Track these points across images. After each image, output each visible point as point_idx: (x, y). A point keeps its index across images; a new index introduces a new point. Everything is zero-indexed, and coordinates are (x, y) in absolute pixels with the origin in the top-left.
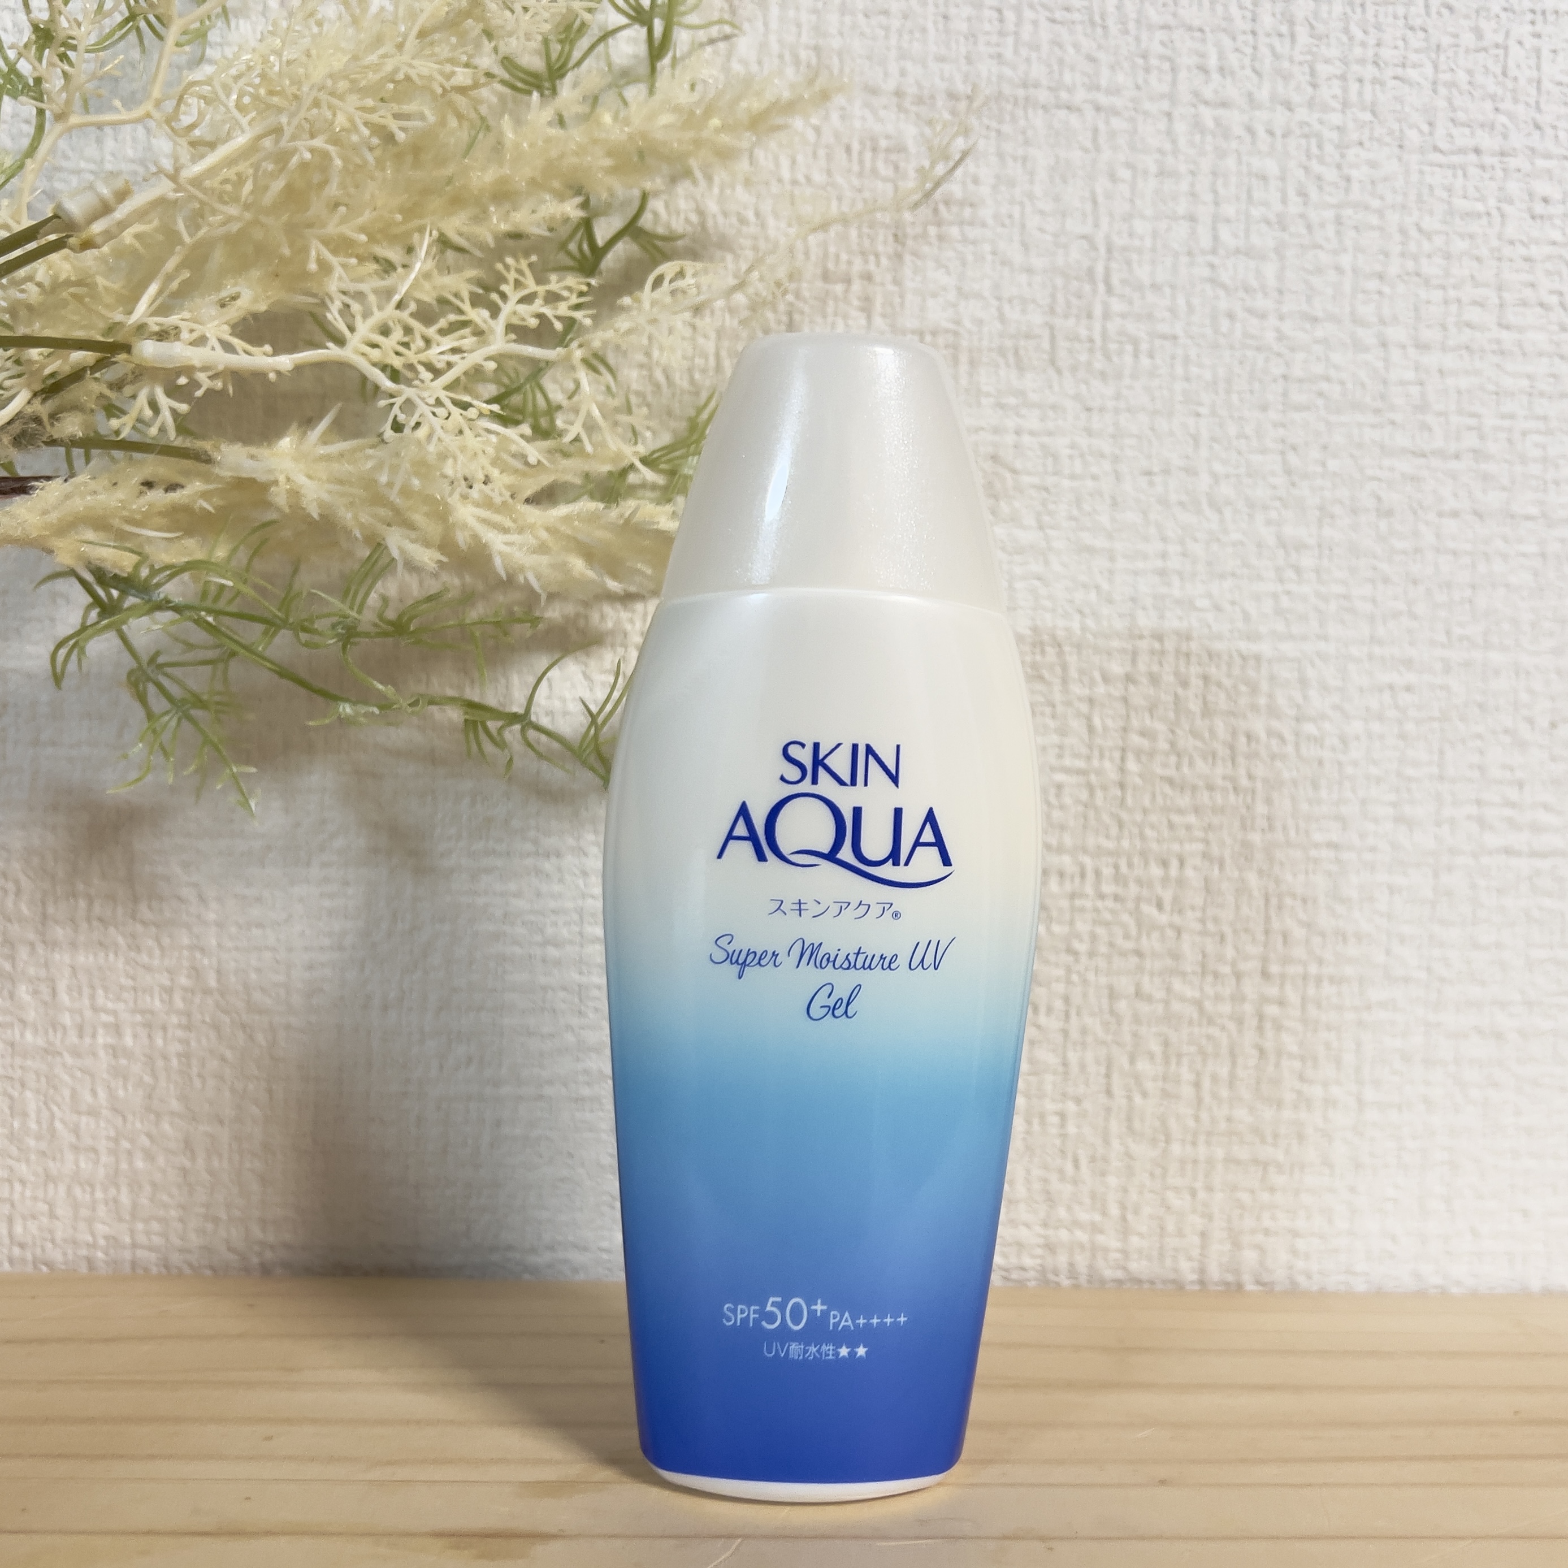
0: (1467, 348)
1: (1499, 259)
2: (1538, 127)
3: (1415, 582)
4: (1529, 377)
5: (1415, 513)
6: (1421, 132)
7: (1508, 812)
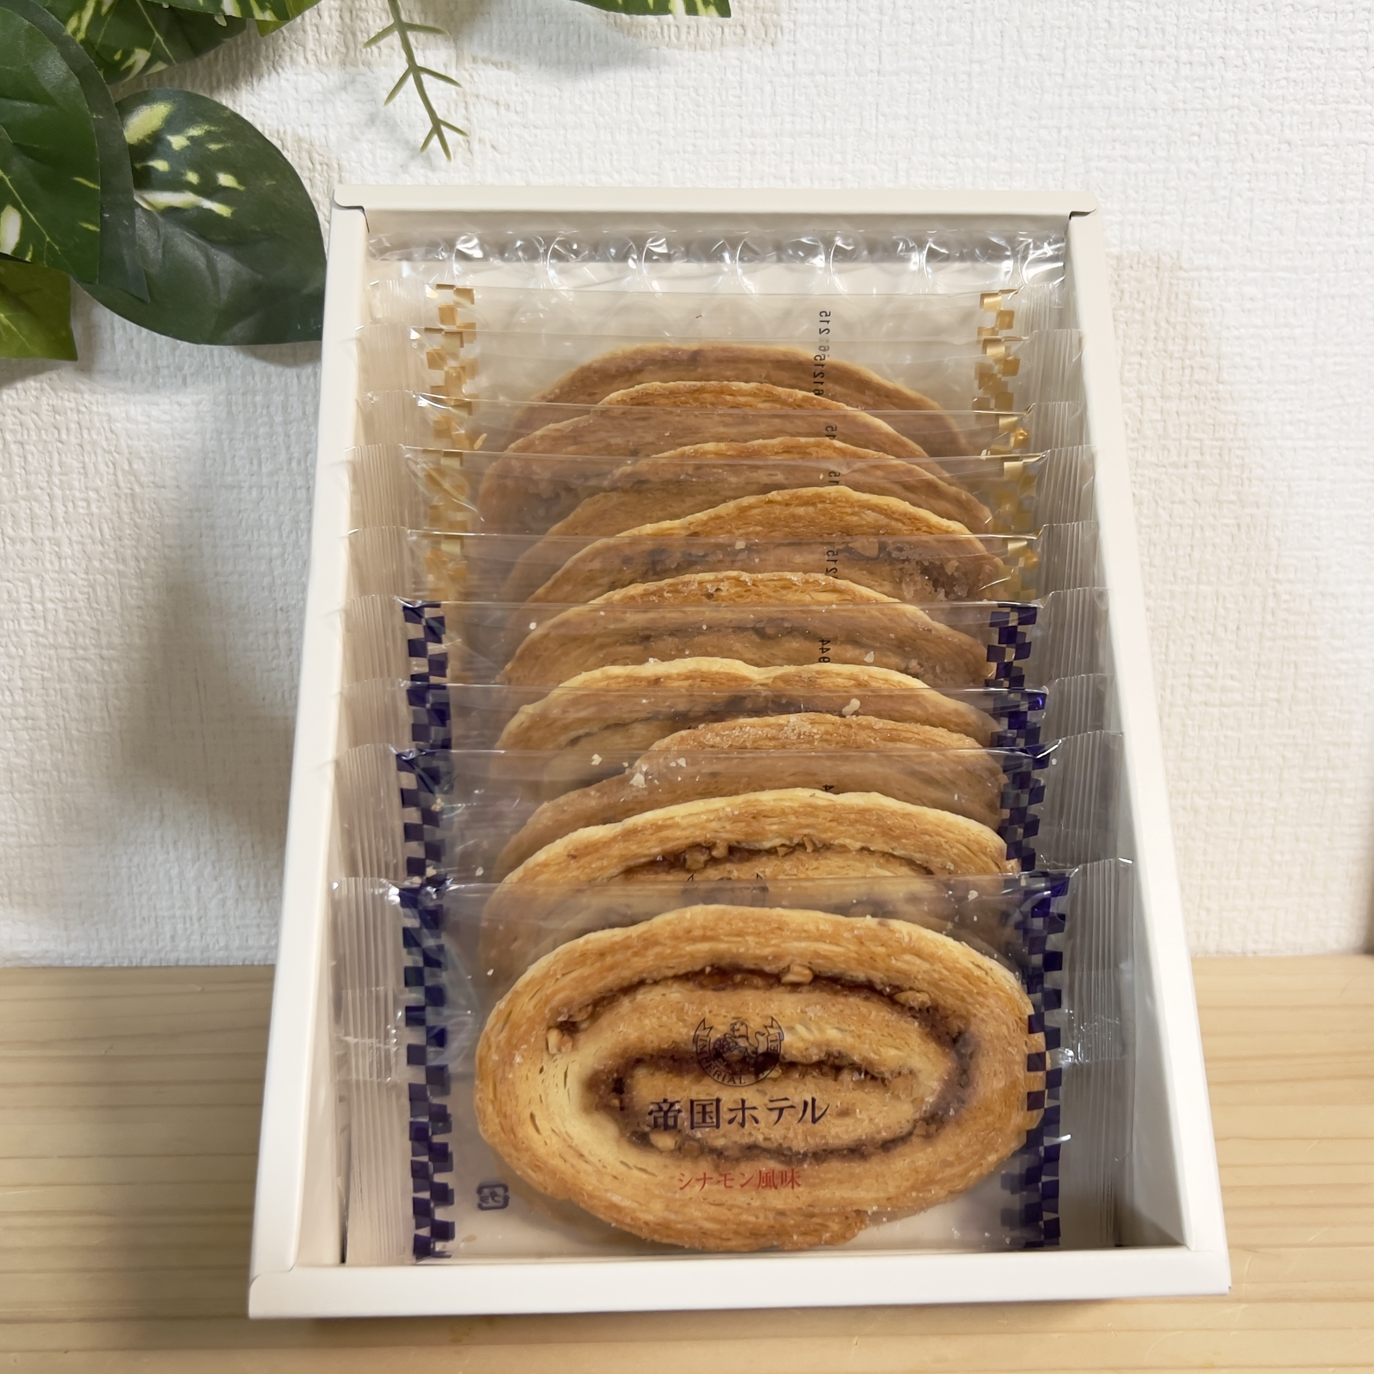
0: (1196, 397)
1: (1220, 339)
2: (1249, 251)
3: (1155, 546)
4: (1235, 414)
5: (1157, 502)
6: (1171, 257)
7: (1208, 680)
